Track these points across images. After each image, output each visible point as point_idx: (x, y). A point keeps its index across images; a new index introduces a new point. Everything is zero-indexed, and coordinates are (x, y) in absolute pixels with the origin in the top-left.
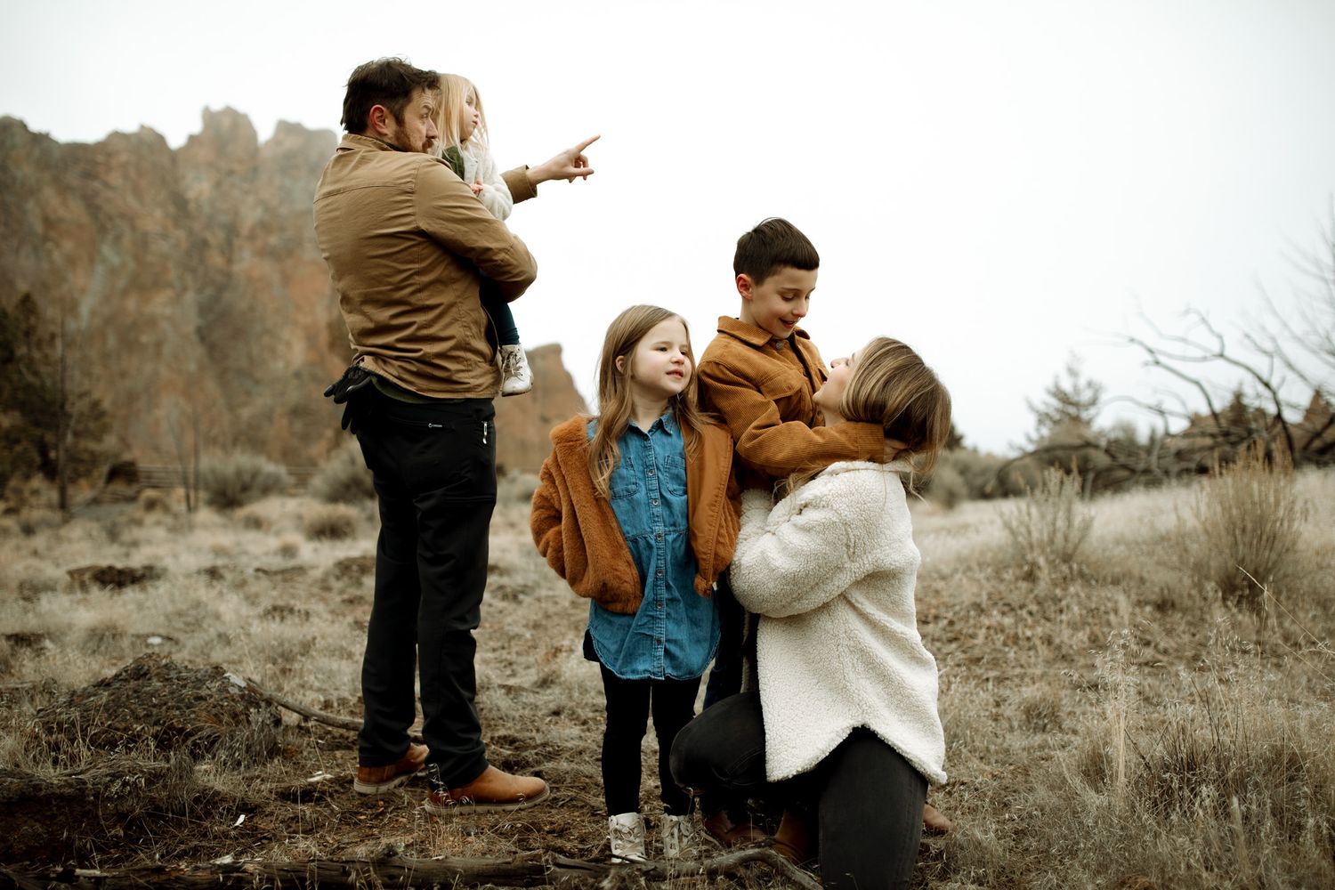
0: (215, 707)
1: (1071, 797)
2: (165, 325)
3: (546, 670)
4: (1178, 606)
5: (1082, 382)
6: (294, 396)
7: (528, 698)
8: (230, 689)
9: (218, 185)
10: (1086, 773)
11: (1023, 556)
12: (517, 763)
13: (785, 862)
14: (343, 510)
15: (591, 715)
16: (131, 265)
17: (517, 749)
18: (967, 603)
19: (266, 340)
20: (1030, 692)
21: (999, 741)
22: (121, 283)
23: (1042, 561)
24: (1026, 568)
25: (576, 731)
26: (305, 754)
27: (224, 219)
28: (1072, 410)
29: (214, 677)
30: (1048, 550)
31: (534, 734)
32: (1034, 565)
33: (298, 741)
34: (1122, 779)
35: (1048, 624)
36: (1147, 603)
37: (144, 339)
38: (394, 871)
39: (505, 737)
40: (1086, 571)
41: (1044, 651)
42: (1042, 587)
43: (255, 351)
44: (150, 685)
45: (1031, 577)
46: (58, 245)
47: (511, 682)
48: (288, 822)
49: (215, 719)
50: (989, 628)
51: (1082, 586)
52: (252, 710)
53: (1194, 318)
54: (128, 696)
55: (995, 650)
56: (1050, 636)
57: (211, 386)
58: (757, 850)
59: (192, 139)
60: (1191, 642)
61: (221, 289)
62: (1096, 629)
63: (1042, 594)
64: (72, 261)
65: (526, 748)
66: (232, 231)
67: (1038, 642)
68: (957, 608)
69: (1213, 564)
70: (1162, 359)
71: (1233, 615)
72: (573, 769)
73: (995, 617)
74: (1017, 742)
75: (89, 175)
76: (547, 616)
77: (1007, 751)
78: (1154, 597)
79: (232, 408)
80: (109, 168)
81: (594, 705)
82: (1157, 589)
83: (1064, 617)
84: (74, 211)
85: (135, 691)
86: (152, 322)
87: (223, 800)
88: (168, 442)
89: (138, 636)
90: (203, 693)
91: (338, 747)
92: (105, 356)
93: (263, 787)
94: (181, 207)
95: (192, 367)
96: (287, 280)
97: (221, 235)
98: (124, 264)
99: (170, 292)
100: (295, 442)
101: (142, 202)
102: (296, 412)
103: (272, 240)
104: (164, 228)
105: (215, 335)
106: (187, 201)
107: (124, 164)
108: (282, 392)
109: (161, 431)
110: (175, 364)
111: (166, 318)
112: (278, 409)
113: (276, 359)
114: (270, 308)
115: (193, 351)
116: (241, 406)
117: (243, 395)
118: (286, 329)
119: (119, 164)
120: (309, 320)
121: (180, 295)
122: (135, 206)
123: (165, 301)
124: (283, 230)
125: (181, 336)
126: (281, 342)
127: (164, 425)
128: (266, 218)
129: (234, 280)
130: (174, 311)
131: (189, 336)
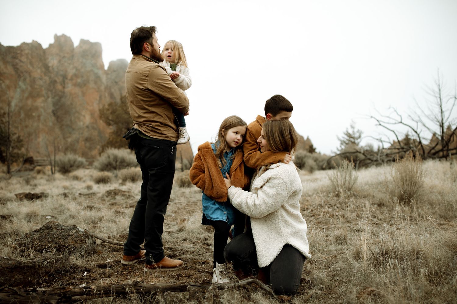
0: (75, 238)
1: (349, 264)
2: (42, 110)
3: (181, 226)
4: (385, 205)
5: (356, 130)
6: (86, 134)
7: (175, 235)
8: (79, 232)
9: (60, 61)
10: (354, 257)
11: (335, 189)
12: (173, 256)
13: (261, 283)
14: (106, 174)
15: (196, 240)
16: (29, 88)
17: (173, 251)
18: (317, 204)
19: (77, 115)
20: (337, 232)
21: (327, 248)
22: (26, 95)
23: (341, 190)
24: (336, 193)
25: (192, 245)
26: (104, 253)
27: (61, 73)
28: (352, 140)
29: (74, 229)
30: (344, 187)
31: (178, 246)
32: (339, 192)
33: (101, 249)
34: (365, 258)
35: (343, 211)
36: (375, 204)
37: (34, 114)
38: (138, 288)
39: (168, 247)
40: (356, 194)
41: (342, 219)
42: (342, 199)
43: (73, 119)
44: (52, 231)
45: (338, 195)
46: (4, 82)
47: (169, 230)
48: (100, 275)
49: (75, 242)
50: (324, 212)
51: (354, 198)
52: (87, 239)
53: (392, 110)
54: (45, 235)
55: (326, 219)
56: (344, 215)
57: (57, 131)
58: (252, 279)
59: (51, 45)
60: (389, 216)
61: (61, 97)
62: (359, 212)
63: (341, 201)
64: (8, 87)
65: (176, 251)
66: (65, 77)
67: (340, 217)
68: (314, 206)
69: (396, 191)
70: (382, 123)
71: (402, 208)
72: (191, 257)
73: (326, 209)
74: (333, 248)
75: (14, 58)
76: (179, 209)
77: (330, 251)
78: (377, 202)
79: (64, 138)
80: (22, 55)
81: (197, 237)
82: (378, 200)
83: (349, 209)
84: (9, 70)
85: (48, 233)
86: (37, 108)
87: (79, 267)
88: (43, 150)
89: (43, 216)
90: (71, 233)
91: (114, 251)
92: (20, 120)
93: (92, 263)
94: (47, 69)
95: (51, 124)
96: (84, 94)
97: (61, 78)
98: (27, 88)
99: (43, 98)
100: (87, 150)
101: (33, 67)
102: (87, 140)
103: (79, 80)
104: (41, 76)
105: (58, 113)
106: (49, 67)
107: (27, 54)
108: (82, 133)
109: (40, 146)
110: (45, 123)
111: (41, 107)
112: (81, 139)
113: (80, 121)
114: (78, 104)
115: (51, 119)
116: (68, 138)
117: (68, 134)
118: (84, 111)
119: (25, 54)
120: (92, 108)
121: (46, 99)
122: (31, 68)
123: (41, 101)
124: (82, 77)
125: (47, 113)
126: (82, 115)
127: (41, 144)
128: (76, 73)
129: (65, 94)
130: (44, 105)
131: (50, 113)
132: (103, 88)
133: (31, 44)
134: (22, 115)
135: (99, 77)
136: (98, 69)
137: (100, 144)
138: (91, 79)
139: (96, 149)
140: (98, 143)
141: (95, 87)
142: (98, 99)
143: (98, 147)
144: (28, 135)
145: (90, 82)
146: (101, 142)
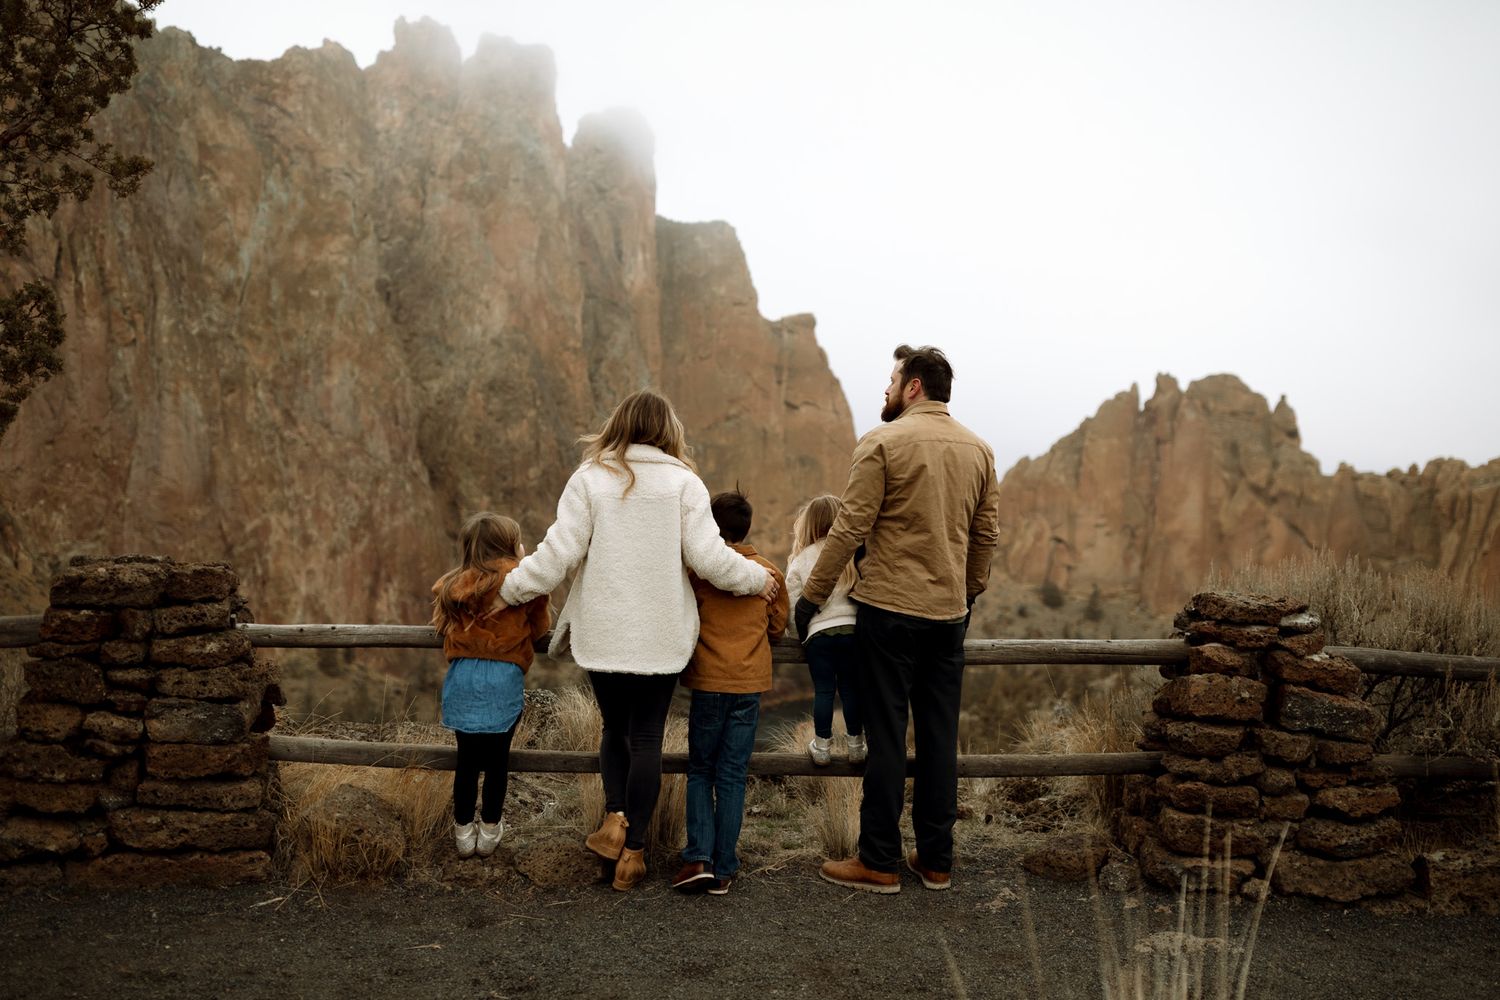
2: (341, 277)
6: (492, 368)
9: (411, 114)
16: (302, 203)
19: (462, 298)
22: (289, 225)
27: (417, 154)
37: (315, 293)
43: (448, 316)
46: (215, 178)
57: (392, 351)
59: (383, 56)
61: (411, 239)
64: (231, 197)
66: (425, 167)
75: (264, 100)
79: (416, 380)
80: (287, 90)
84: (233, 136)
86: (325, 273)
88: (340, 419)
92: (269, 311)
94: (366, 131)
95: (372, 329)
96: (488, 227)
97: (414, 173)
98: (293, 203)
99: (346, 237)
100: (491, 422)
101: (324, 134)
102: (493, 387)
103: (472, 179)
104: (349, 163)
105: (401, 293)
106: (377, 133)
107: (304, 87)
108: (479, 362)
109: (333, 404)
110: (350, 324)
111: (341, 269)
112: (473, 383)
113: (472, 323)
114: (467, 261)
115: (373, 309)
116: (430, 378)
117: (433, 365)
118: (486, 287)
119: (299, 86)
120: (513, 276)
121: (358, 242)
122: (317, 136)
123: (340, 248)
124: (485, 167)
125: (359, 290)
126: (480, 302)
127: (336, 397)
128: (465, 152)
129: (427, 227)
130: (350, 260)
131: (368, 292)
132: (552, 207)
133: (318, 51)
134: (276, 295)
135: (542, 168)
136: (537, 140)
137: (538, 403)
138: (513, 176)
139: (525, 421)
140: (530, 399)
141: (528, 203)
142: (536, 244)
143: (532, 413)
144: (293, 364)
145: (511, 184)
146: (542, 398)
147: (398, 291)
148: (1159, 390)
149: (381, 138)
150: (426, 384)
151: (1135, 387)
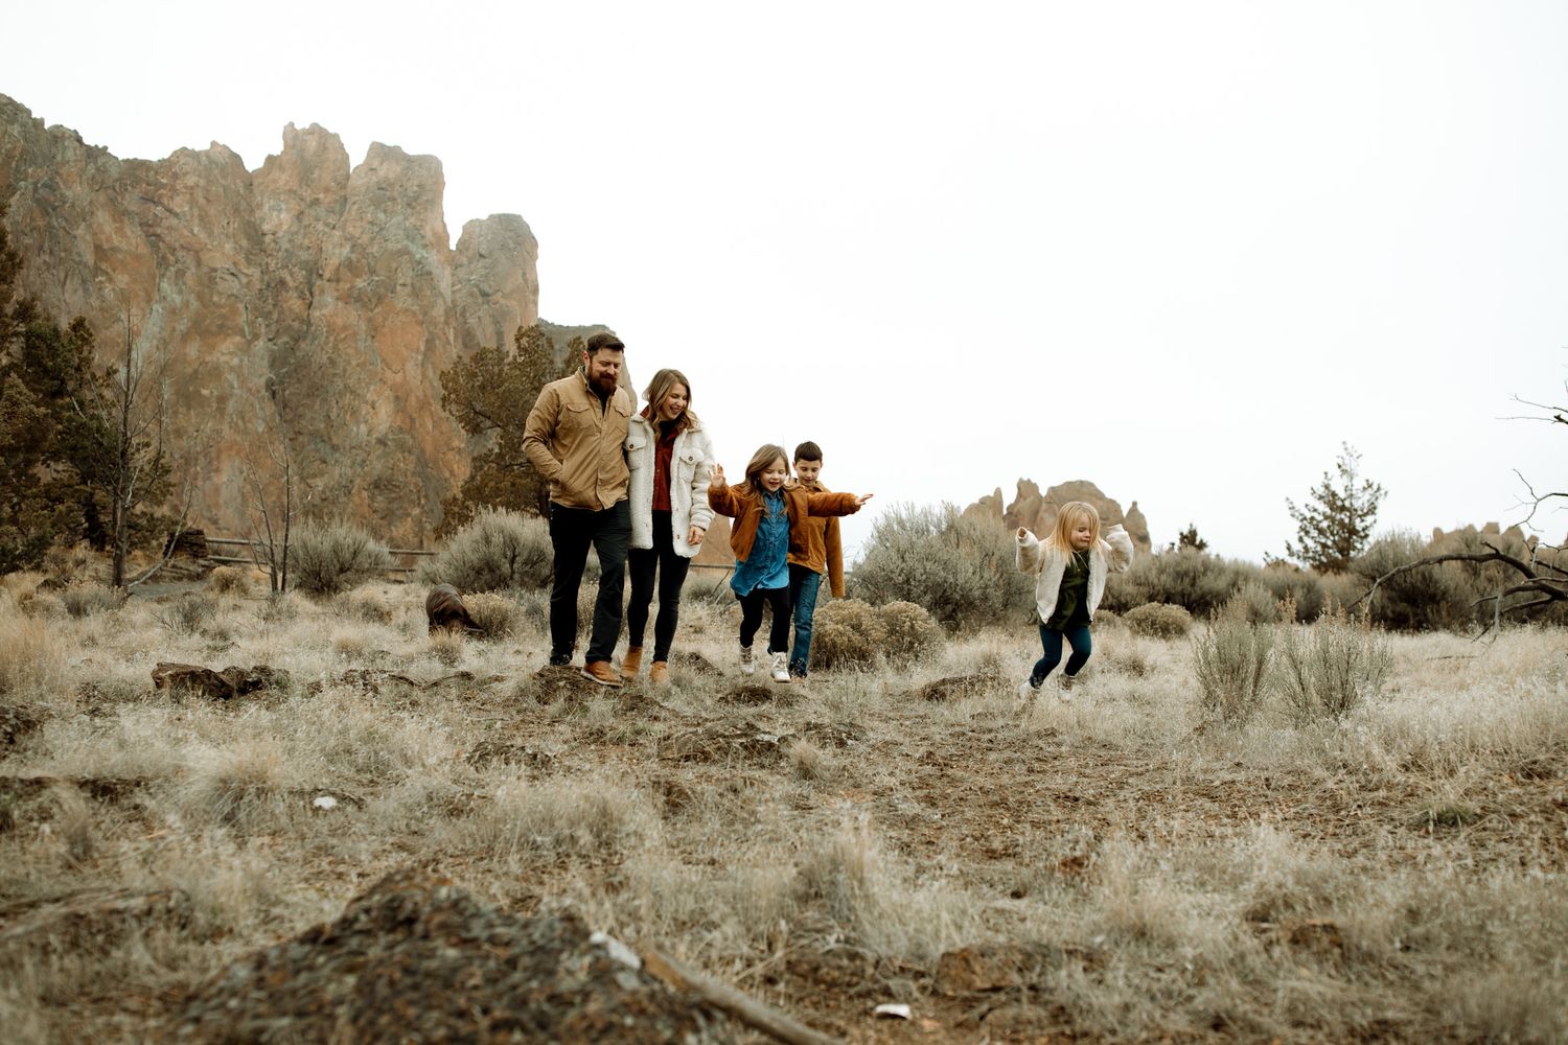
2: (231, 377)
5: (1359, 483)
6: (377, 467)
9: (300, 216)
16: (195, 305)
19: (348, 398)
22: (182, 327)
27: (304, 256)
28: (1345, 517)
37: (205, 392)
43: (333, 416)
46: (110, 280)
57: (279, 451)
59: (270, 159)
61: (297, 341)
64: (125, 298)
66: (313, 270)
75: (150, 199)
79: (303, 479)
80: (173, 190)
84: (130, 240)
86: (216, 373)
88: (228, 515)
94: (255, 238)
95: (261, 428)
96: (375, 330)
97: (301, 275)
98: (186, 304)
99: (238, 339)
101: (210, 234)
102: (378, 485)
103: (360, 283)
104: (235, 264)
105: (287, 392)
106: (264, 234)
107: (192, 188)
108: (364, 461)
109: (221, 501)
110: (240, 423)
111: (232, 369)
112: (358, 481)
113: (358, 423)
114: (354, 363)
115: (262, 409)
116: (314, 476)
117: (318, 462)
118: (372, 388)
119: (186, 187)
120: (399, 378)
121: (249, 343)
122: (203, 236)
123: (232, 349)
124: (373, 272)
125: (250, 390)
126: (366, 402)
127: (225, 493)
128: (354, 257)
129: (313, 328)
130: (241, 361)
131: (259, 392)
132: (439, 311)
133: (207, 153)
134: (168, 393)
135: (430, 273)
136: (425, 246)
137: (423, 502)
138: (401, 281)
139: (409, 519)
140: (415, 497)
141: (415, 308)
142: (422, 348)
143: (416, 511)
144: (183, 461)
145: (399, 288)
146: (426, 497)
147: (284, 390)
148: (1020, 495)
149: (268, 239)
150: (309, 481)
151: (998, 492)
